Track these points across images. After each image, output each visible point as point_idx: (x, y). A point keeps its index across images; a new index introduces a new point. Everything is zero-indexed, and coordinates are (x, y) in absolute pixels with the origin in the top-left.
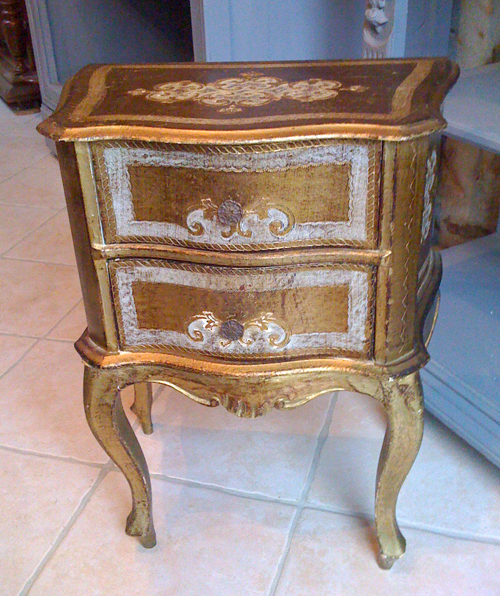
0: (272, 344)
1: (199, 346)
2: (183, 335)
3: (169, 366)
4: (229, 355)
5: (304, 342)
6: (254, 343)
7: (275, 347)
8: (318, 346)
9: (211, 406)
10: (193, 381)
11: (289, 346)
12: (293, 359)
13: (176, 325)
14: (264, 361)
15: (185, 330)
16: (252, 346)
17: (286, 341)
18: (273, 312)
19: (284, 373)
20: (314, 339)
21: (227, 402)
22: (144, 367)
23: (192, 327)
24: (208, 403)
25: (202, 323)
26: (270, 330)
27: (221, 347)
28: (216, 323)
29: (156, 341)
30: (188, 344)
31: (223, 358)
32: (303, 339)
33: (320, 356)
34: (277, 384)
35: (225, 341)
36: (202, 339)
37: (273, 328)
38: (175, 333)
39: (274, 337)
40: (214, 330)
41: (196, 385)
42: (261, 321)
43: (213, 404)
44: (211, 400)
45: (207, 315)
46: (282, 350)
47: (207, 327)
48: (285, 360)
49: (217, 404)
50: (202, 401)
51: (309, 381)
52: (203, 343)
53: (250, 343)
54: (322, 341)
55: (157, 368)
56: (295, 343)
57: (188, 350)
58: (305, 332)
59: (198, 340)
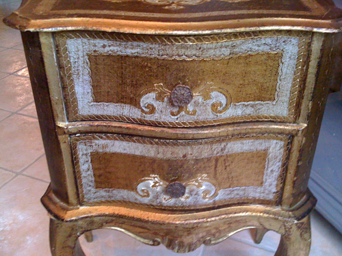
0: (204, 198)
1: (146, 200)
2: (132, 193)
3: (121, 217)
4: (170, 207)
5: (228, 194)
6: (191, 198)
7: (207, 200)
8: (238, 196)
9: (153, 245)
10: (139, 227)
11: (217, 198)
12: (219, 207)
13: (127, 185)
14: (198, 211)
15: (135, 189)
16: (189, 200)
17: (215, 195)
18: (208, 173)
19: (213, 219)
20: (236, 192)
21: (167, 242)
22: (100, 218)
23: (141, 187)
24: (151, 243)
25: (149, 183)
26: (204, 187)
27: (164, 201)
28: (161, 183)
29: (109, 197)
30: (136, 199)
31: (164, 210)
32: (228, 192)
33: (239, 204)
34: (207, 227)
35: (167, 197)
36: (148, 196)
37: (206, 185)
38: (126, 191)
39: (206, 192)
40: (159, 189)
41: (141, 230)
42: (197, 181)
43: (156, 243)
44: (154, 241)
45: (154, 178)
46: (211, 201)
47: (153, 186)
48: (213, 208)
49: (159, 244)
50: (146, 241)
51: (231, 223)
52: (149, 198)
53: (188, 198)
54: (241, 193)
55: (110, 218)
56: (222, 195)
57: (136, 203)
58: (230, 187)
59: (145, 196)
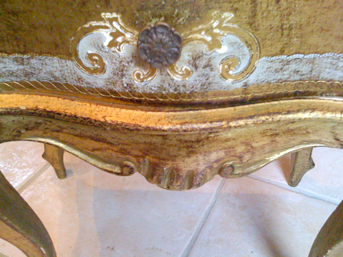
0: (223, 77)
1: (100, 81)
2: (69, 63)
4: (150, 95)
6: (195, 75)
7: (230, 81)
9: (121, 174)
11: (252, 79)
13: (57, 46)
14: (209, 105)
15: (72, 54)
16: (190, 80)
17: (250, 69)
19: (241, 122)
21: (146, 168)
23: (85, 47)
24: (117, 170)
25: (101, 38)
26: (224, 50)
27: (137, 83)
28: (128, 36)
29: (26, 75)
30: (80, 79)
31: (139, 102)
32: (277, 65)
34: (227, 140)
35: (143, 72)
36: (103, 70)
37: (231, 44)
38: (56, 59)
39: (230, 62)
40: (125, 51)
41: (97, 145)
42: (209, 31)
43: (126, 171)
44: (123, 166)
45: (111, 21)
46: (239, 85)
47: (112, 44)
48: (243, 102)
49: (131, 172)
50: (107, 167)
52: (106, 76)
53: (188, 73)
56: (264, 72)
57: (81, 89)
58: (282, 52)
59: (95, 71)
